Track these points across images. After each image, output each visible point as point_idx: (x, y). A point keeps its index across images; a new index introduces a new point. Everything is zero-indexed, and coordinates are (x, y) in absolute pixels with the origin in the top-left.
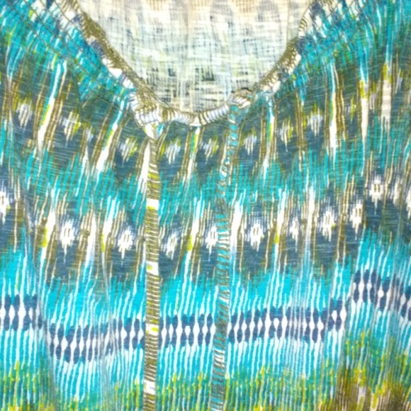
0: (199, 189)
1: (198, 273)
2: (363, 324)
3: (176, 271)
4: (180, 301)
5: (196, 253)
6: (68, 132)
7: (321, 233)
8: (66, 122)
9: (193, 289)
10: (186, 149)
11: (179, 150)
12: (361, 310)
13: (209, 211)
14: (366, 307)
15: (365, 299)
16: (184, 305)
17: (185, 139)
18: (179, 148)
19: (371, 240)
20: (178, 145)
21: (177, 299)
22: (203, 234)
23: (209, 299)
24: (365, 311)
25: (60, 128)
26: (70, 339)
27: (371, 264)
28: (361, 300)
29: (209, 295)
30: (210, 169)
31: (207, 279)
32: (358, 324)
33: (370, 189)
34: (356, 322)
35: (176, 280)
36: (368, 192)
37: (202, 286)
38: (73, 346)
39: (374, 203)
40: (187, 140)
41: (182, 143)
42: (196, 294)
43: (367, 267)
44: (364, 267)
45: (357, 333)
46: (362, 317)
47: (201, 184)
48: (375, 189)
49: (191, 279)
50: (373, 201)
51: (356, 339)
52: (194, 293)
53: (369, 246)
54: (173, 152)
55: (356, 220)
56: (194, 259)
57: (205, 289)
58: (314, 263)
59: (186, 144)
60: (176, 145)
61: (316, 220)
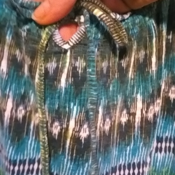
0: (76, 99)
1: (74, 155)
2: (164, 164)
3: (61, 149)
4: (63, 168)
5: (73, 142)
7: (148, 119)
9: (71, 164)
10: (60, 66)
11: (55, 67)
12: (163, 157)
13: (83, 114)
14: (166, 155)
15: (165, 152)
16: (65, 171)
17: (60, 59)
18: (56, 65)
19: (169, 120)
20: (55, 63)
21: (62, 167)
22: (78, 130)
23: (81, 172)
24: (166, 157)
27: (169, 133)
28: (163, 152)
29: (81, 169)
30: (84, 84)
31: (80, 159)
32: (161, 165)
33: (169, 92)
34: (161, 163)
35: (61, 155)
36: (168, 94)
37: (76, 163)
39: (171, 100)
40: (61, 60)
41: (58, 61)
42: (73, 167)
43: (167, 135)
44: (165, 135)
45: (161, 169)
46: (164, 160)
47: (77, 95)
48: (172, 93)
49: (70, 158)
50: (170, 99)
51: (160, 172)
52: (71, 166)
53: (168, 123)
54: (52, 67)
56: (71, 146)
57: (78, 165)
58: (143, 137)
59: (61, 63)
60: (53, 63)
61: (144, 112)
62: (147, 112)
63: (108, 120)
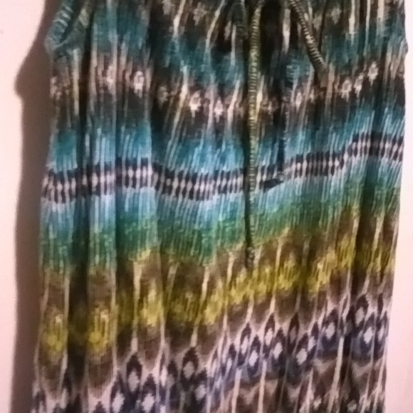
6: (197, 19)
7: (340, 96)
8: (196, 12)
25: (191, 16)
26: (194, 183)
36: (367, 74)
38: (196, 187)
55: (359, 88)
61: (336, 87)
62: (340, 87)
63: (299, 94)
